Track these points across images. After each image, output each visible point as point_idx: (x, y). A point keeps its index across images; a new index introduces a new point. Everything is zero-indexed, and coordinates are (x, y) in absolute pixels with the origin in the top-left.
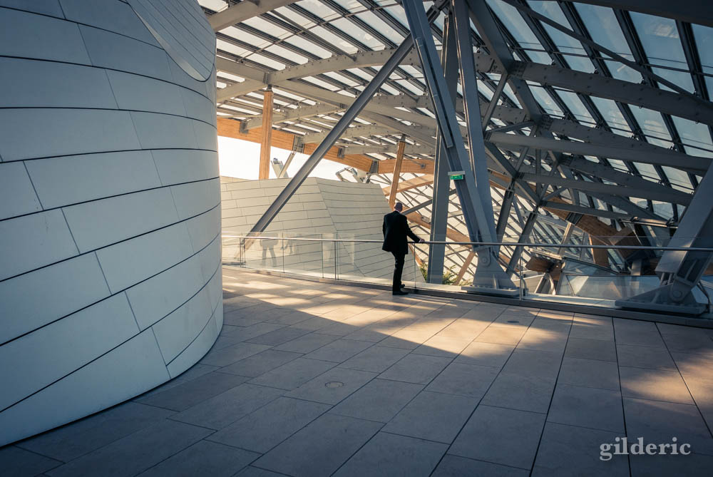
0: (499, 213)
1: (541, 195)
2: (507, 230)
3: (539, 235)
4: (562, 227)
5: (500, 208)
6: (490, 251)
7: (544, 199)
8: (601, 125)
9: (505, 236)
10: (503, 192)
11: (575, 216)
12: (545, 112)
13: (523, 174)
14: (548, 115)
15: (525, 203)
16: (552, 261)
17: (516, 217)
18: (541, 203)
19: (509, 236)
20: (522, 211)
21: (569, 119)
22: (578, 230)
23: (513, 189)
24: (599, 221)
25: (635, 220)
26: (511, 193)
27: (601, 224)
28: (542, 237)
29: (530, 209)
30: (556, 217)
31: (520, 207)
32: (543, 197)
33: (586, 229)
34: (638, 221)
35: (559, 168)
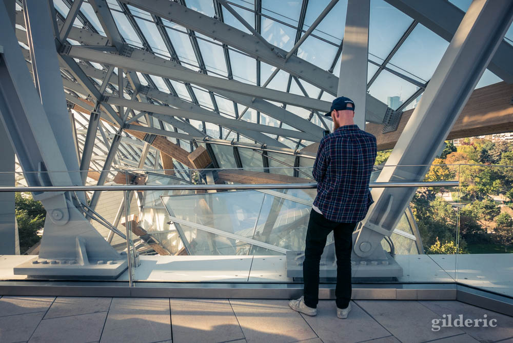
0: (86, 135)
1: (125, 119)
2: (95, 149)
3: (122, 153)
4: (140, 147)
5: (86, 131)
6: (67, 198)
7: (126, 122)
8: (174, 59)
9: (93, 154)
10: (88, 117)
11: (151, 138)
12: (125, 42)
13: (108, 97)
14: (128, 44)
15: (109, 127)
16: (134, 174)
17: (101, 138)
18: (125, 126)
19: (96, 154)
20: (106, 134)
21: (147, 50)
22: (152, 148)
23: (98, 112)
24: (168, 141)
25: (207, 140)
26: (96, 115)
27: (169, 143)
28: (123, 155)
29: (114, 132)
30: (134, 138)
31: (104, 130)
32: (126, 121)
33: (158, 147)
34: (208, 141)
35: (138, 96)
